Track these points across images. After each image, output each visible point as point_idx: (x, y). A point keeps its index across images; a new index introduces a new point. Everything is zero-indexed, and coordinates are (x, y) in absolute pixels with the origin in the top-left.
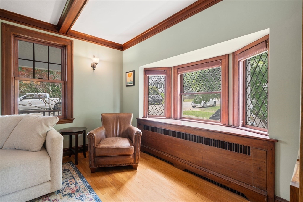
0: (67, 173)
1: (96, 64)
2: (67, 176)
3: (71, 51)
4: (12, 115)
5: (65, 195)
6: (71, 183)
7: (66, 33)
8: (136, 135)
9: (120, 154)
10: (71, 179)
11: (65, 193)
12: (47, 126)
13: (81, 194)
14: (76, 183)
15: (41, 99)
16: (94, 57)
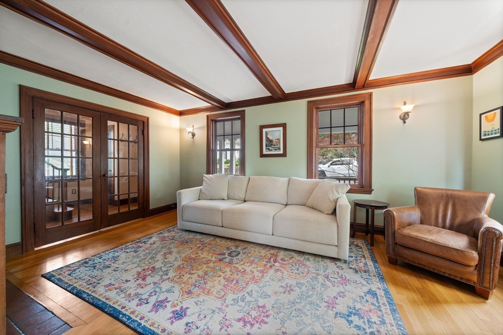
0: (359, 250)
1: (407, 114)
2: (358, 252)
3: (369, 106)
4: (314, 180)
5: (351, 268)
6: (360, 261)
7: (363, 86)
8: (484, 233)
9: (441, 254)
10: (361, 257)
11: (351, 266)
12: (338, 193)
13: (368, 277)
14: (366, 264)
15: (344, 166)
16: (405, 103)
